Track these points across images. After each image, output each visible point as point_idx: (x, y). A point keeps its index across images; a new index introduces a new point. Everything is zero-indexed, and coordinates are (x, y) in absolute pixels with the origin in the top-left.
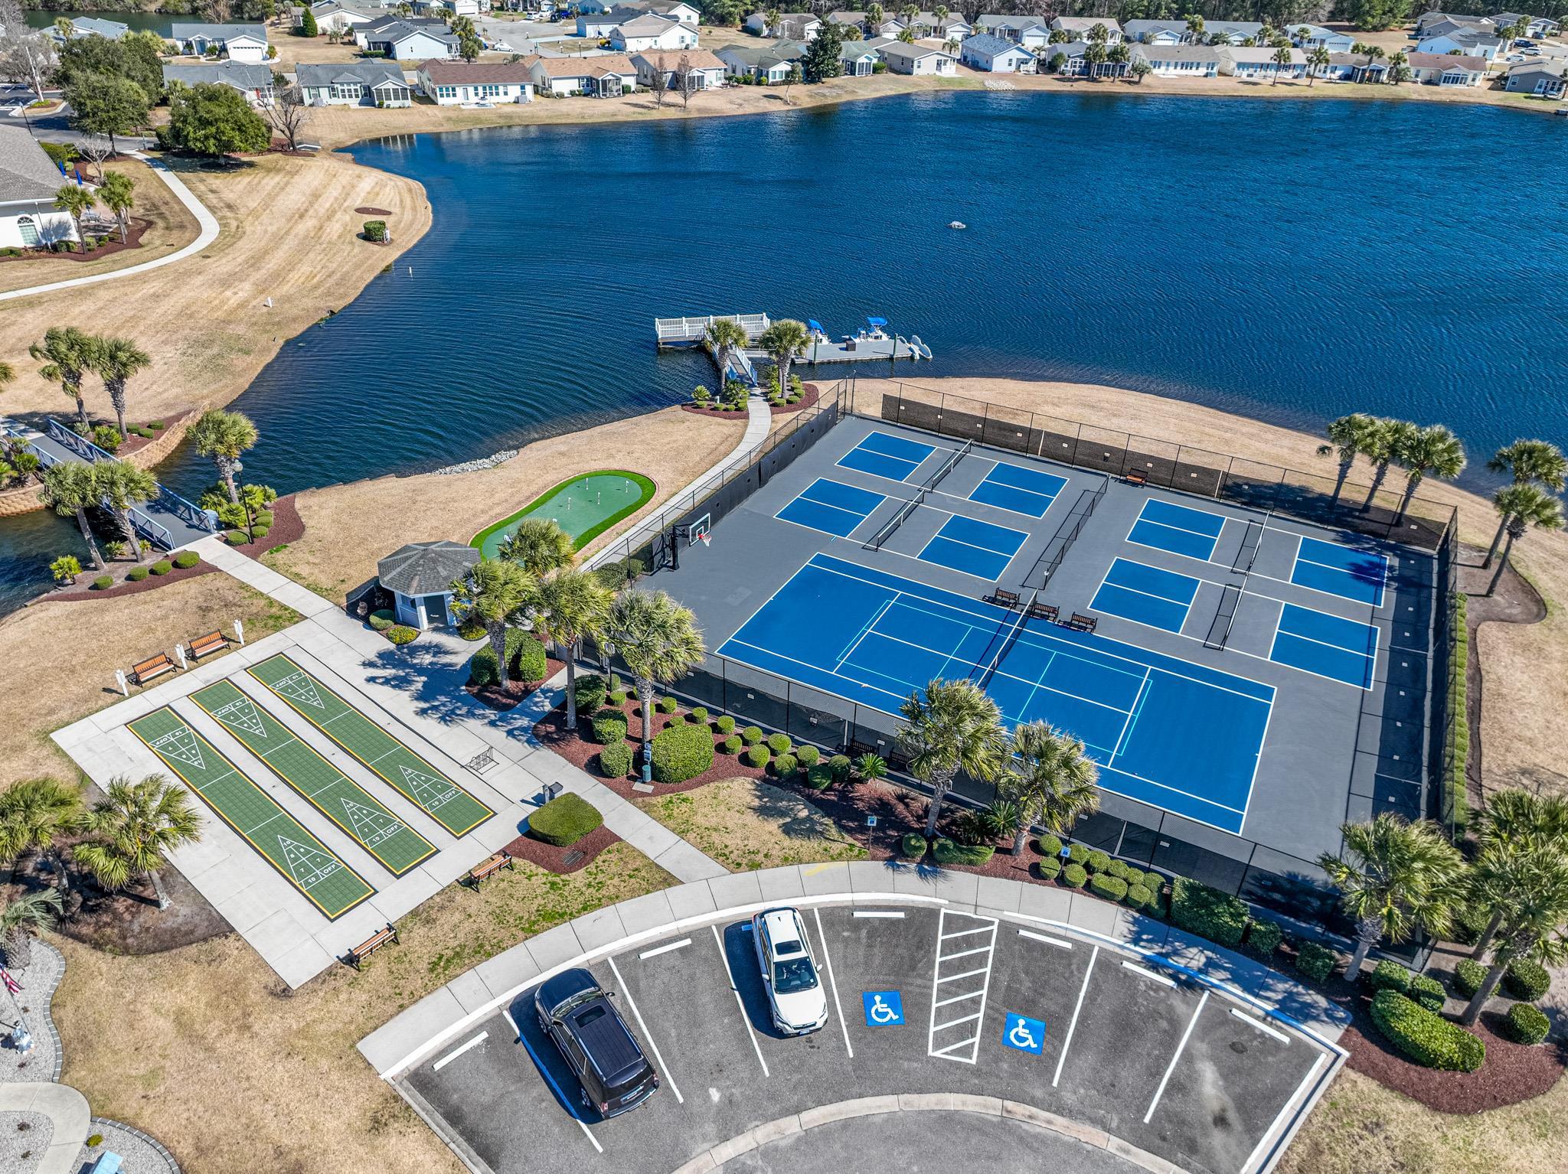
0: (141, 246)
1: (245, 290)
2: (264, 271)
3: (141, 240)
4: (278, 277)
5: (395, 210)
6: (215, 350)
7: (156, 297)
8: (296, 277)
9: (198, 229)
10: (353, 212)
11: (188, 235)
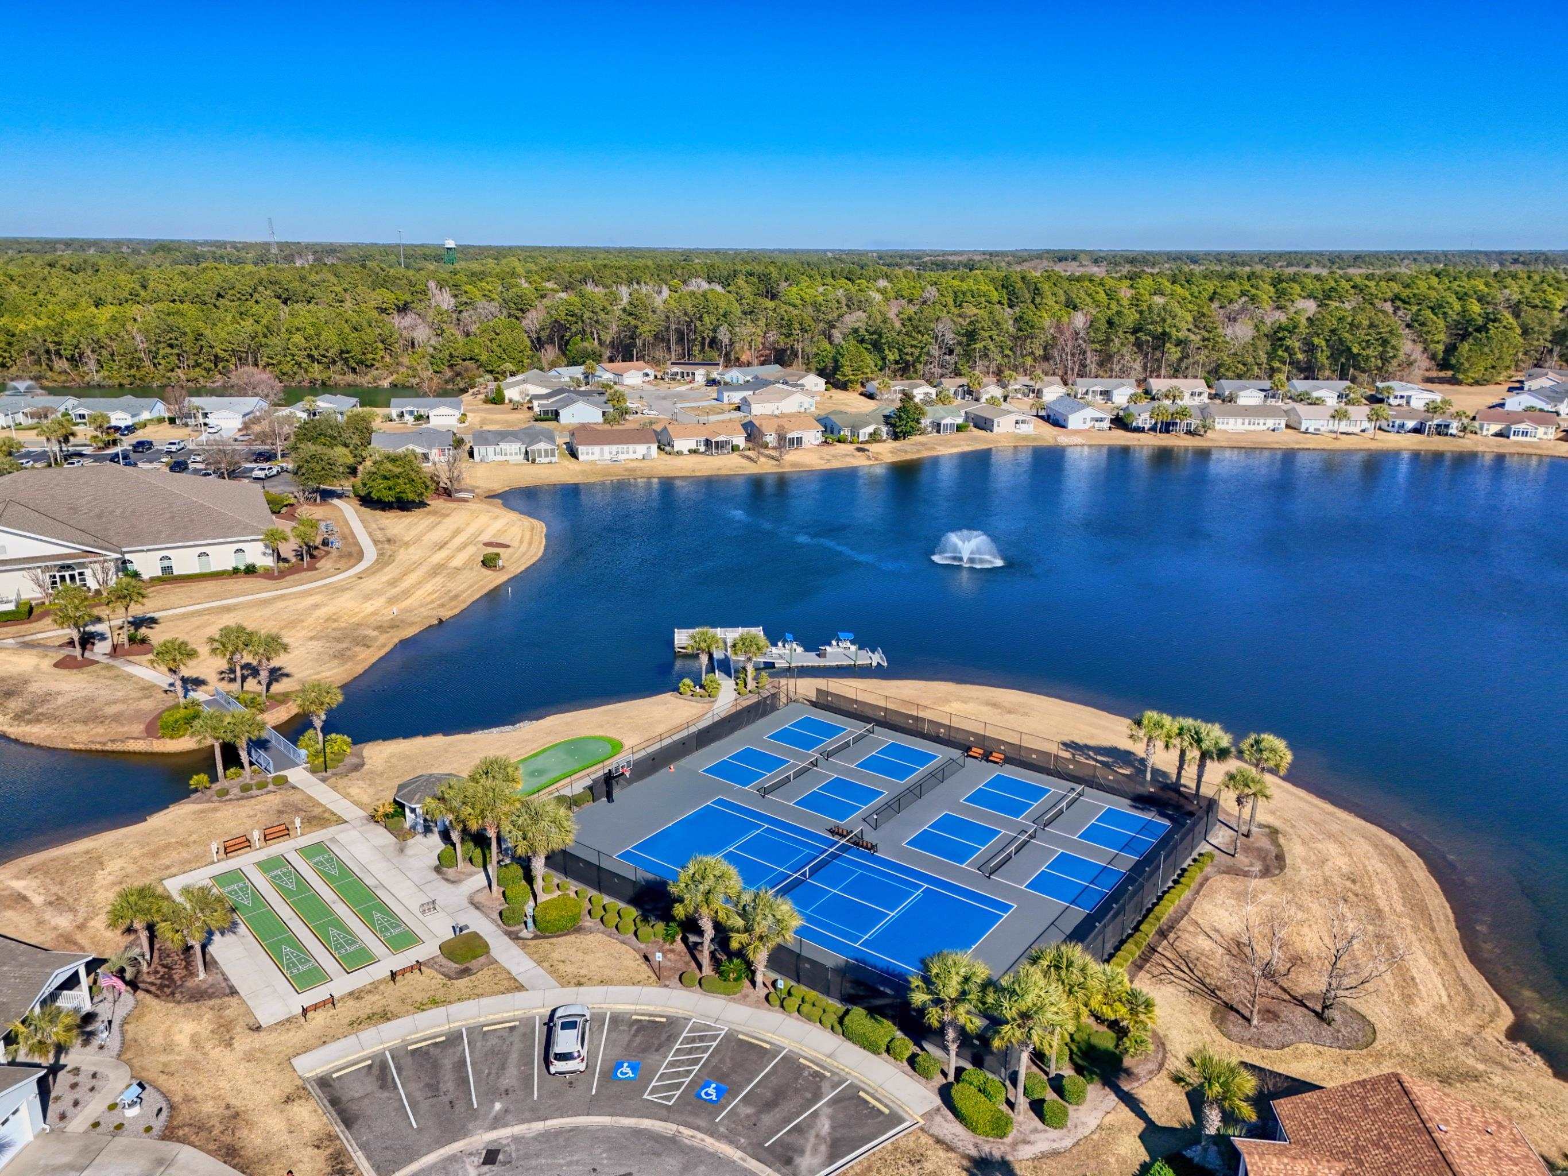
0: (316, 569)
1: (379, 602)
2: (398, 589)
3: (317, 566)
4: (407, 593)
5: (515, 544)
6: (344, 645)
7: (316, 606)
8: (420, 594)
9: (360, 556)
10: (481, 545)
11: (353, 561)
